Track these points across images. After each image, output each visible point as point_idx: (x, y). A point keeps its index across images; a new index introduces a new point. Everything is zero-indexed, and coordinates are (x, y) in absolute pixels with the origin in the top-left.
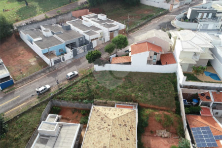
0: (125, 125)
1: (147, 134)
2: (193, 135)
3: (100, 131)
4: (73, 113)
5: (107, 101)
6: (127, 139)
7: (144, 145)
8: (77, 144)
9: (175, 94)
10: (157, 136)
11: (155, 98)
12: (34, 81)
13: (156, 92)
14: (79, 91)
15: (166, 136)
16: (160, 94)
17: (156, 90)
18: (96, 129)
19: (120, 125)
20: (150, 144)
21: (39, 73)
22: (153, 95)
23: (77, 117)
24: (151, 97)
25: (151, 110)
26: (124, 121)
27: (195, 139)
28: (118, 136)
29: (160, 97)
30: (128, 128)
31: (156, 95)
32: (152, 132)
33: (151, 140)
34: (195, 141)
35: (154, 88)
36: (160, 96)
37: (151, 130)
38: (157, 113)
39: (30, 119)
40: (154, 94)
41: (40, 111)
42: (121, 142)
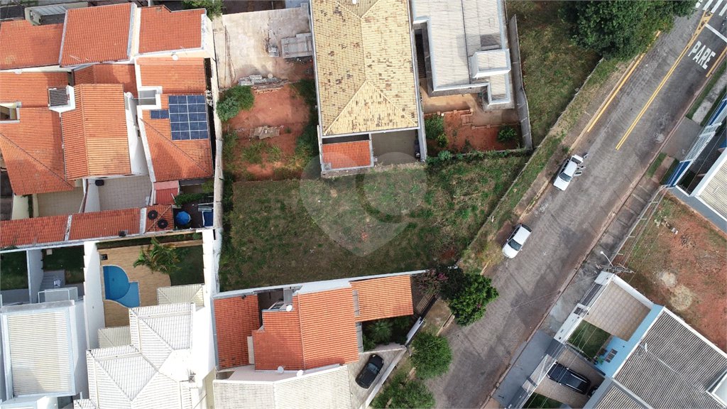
0: (339, 81)
1: (299, 127)
2: (207, 121)
3: (384, 56)
4: (467, 143)
5: (395, 169)
6: (332, 53)
7: (304, 102)
8: (425, 53)
9: (232, 215)
10: (278, 126)
11: (281, 197)
12: (615, 209)
13: (277, 212)
14: (472, 181)
15: (261, 128)
16: (268, 209)
17: (276, 217)
18: (395, 62)
19: (349, 76)
20: (293, 105)
21: (619, 238)
22: (285, 202)
23: (455, 135)
24: (290, 197)
25: (292, 168)
26: (344, 91)
27: (207, 113)
28: (350, 49)
29: (269, 201)
30: (333, 79)
31: (279, 205)
32: (289, 132)
33: (290, 116)
34: (206, 108)
35: (282, 223)
36: (266, 204)
37: (291, 135)
38: (278, 165)
39: (547, 90)
40: (283, 208)
41: (536, 112)
42: (342, 40)
